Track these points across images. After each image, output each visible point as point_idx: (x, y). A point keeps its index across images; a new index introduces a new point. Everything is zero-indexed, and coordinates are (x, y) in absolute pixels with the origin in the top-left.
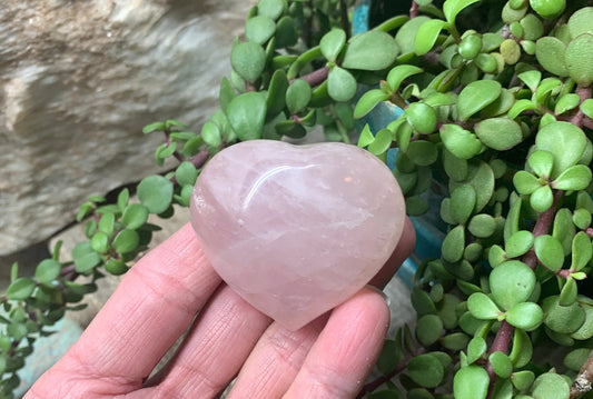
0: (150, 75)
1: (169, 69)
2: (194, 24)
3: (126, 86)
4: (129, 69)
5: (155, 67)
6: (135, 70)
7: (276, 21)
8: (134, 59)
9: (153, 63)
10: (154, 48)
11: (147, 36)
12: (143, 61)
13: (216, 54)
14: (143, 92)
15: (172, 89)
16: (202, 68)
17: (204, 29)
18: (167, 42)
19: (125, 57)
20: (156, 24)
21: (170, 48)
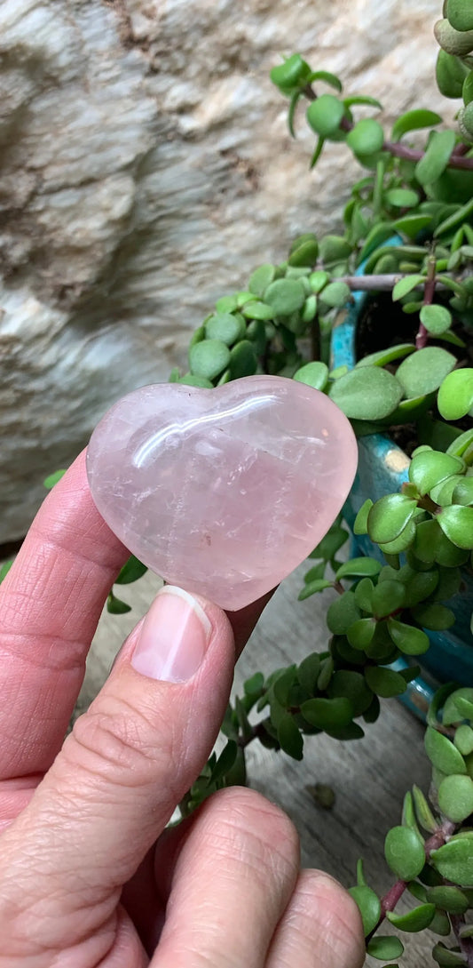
0: (46, 402)
1: (70, 395)
2: (107, 333)
3: (13, 417)
4: (18, 395)
5: (52, 393)
6: (24, 398)
7: (231, 347)
8: (25, 382)
9: (50, 387)
10: (51, 367)
11: (44, 352)
12: (37, 385)
13: (134, 371)
14: (35, 425)
15: (72, 420)
16: (114, 390)
17: (119, 338)
18: (70, 359)
19: (15, 381)
20: (57, 336)
21: (73, 367)
